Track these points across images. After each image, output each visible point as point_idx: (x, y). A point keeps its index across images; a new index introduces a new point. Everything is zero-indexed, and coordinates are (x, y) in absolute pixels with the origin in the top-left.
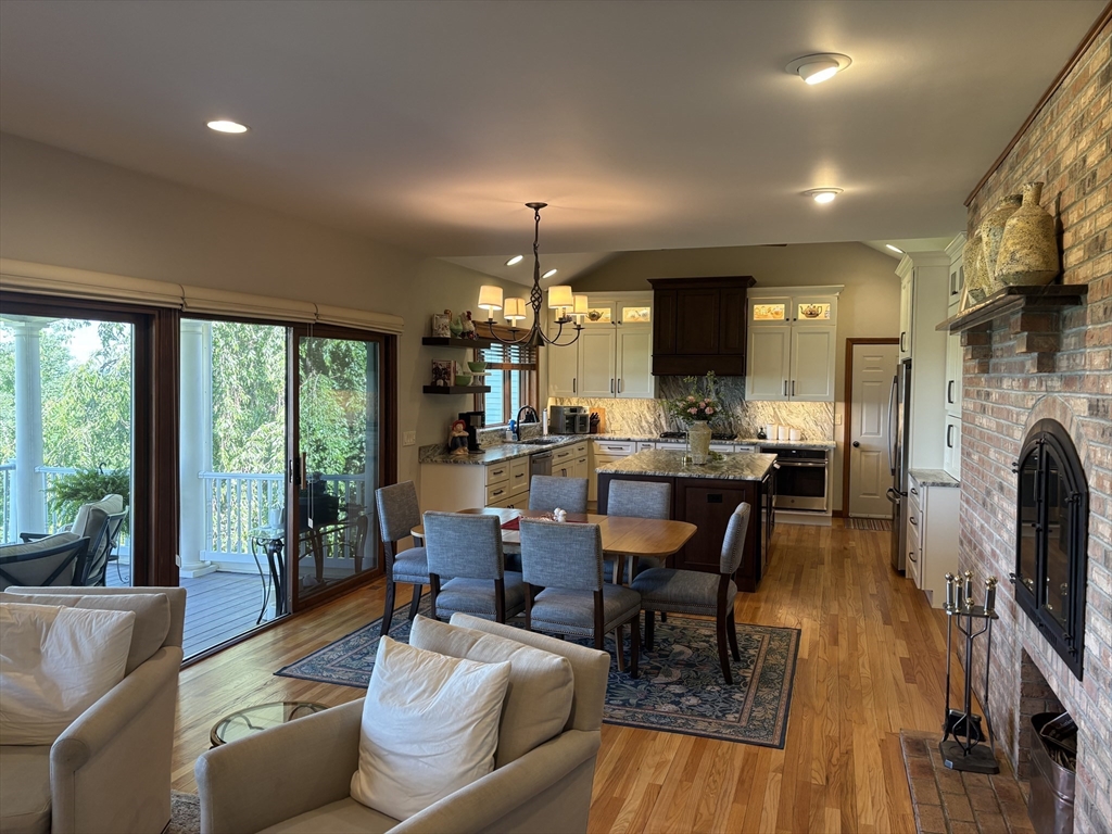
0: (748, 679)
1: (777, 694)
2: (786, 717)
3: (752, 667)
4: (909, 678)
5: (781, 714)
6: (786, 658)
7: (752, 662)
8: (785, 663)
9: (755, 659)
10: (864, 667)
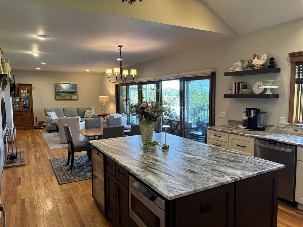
0: (64, 167)
1: (55, 166)
2: (51, 164)
3: (66, 170)
4: (20, 179)
5: (52, 163)
6: (58, 174)
7: (67, 171)
8: (58, 173)
9: (67, 172)
10: (34, 179)
